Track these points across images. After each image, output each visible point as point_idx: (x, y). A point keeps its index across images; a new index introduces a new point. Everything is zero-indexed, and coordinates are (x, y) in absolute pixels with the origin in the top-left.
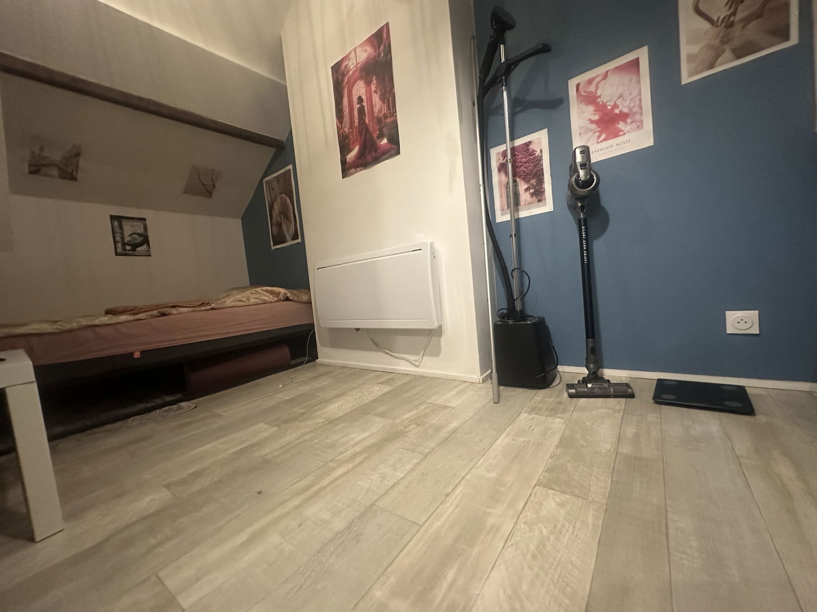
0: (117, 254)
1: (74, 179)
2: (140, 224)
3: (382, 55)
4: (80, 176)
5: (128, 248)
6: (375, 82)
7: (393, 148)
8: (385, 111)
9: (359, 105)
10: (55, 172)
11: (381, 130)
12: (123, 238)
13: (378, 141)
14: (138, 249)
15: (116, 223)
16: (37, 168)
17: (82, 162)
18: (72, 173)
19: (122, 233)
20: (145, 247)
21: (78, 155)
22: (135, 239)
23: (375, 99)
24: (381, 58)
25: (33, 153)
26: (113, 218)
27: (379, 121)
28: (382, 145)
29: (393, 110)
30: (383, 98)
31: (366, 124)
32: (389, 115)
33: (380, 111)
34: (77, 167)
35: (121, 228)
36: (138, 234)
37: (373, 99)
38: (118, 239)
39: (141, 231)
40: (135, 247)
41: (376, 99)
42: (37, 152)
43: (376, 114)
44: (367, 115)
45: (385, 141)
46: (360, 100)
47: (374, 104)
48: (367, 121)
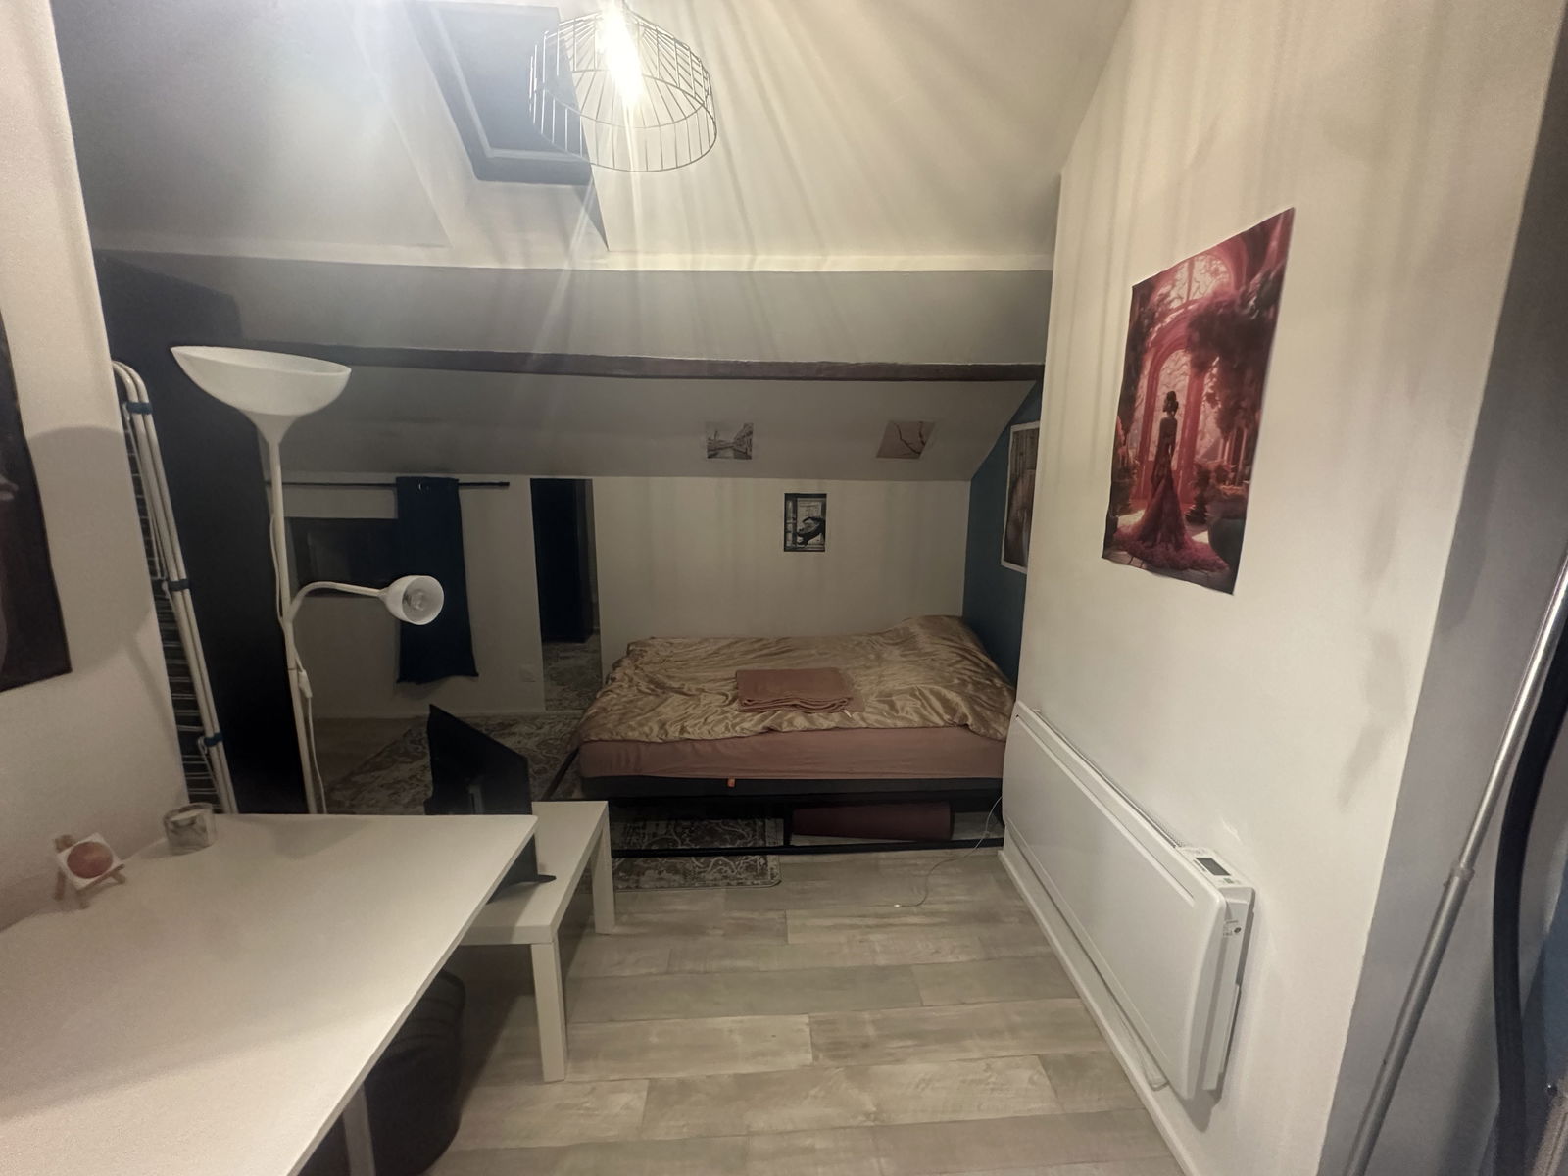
0: (785, 550)
1: (750, 458)
2: (818, 503)
3: (1252, 303)
4: (753, 453)
5: (799, 539)
6: (1215, 371)
7: (1221, 568)
8: (1223, 457)
9: (1165, 415)
10: (730, 453)
11: (1202, 502)
12: (795, 525)
13: (1188, 528)
14: (811, 541)
15: (790, 504)
16: (714, 452)
17: (754, 440)
18: (746, 453)
19: (795, 519)
20: (819, 537)
21: (751, 433)
22: (809, 526)
23: (1206, 418)
24: (1247, 311)
25: (709, 439)
26: (788, 496)
27: (1204, 477)
28: (1193, 542)
29: (1244, 468)
30: (1226, 423)
31: (1170, 471)
32: (1231, 475)
33: (1212, 453)
34: (750, 445)
35: (795, 511)
36: (813, 519)
37: (1202, 417)
38: (790, 527)
39: (817, 514)
40: (807, 537)
41: (1209, 418)
42: (713, 438)
43: (1198, 457)
44: (1177, 448)
45: (1203, 537)
46: (1172, 402)
47: (1200, 428)
48: (1174, 463)
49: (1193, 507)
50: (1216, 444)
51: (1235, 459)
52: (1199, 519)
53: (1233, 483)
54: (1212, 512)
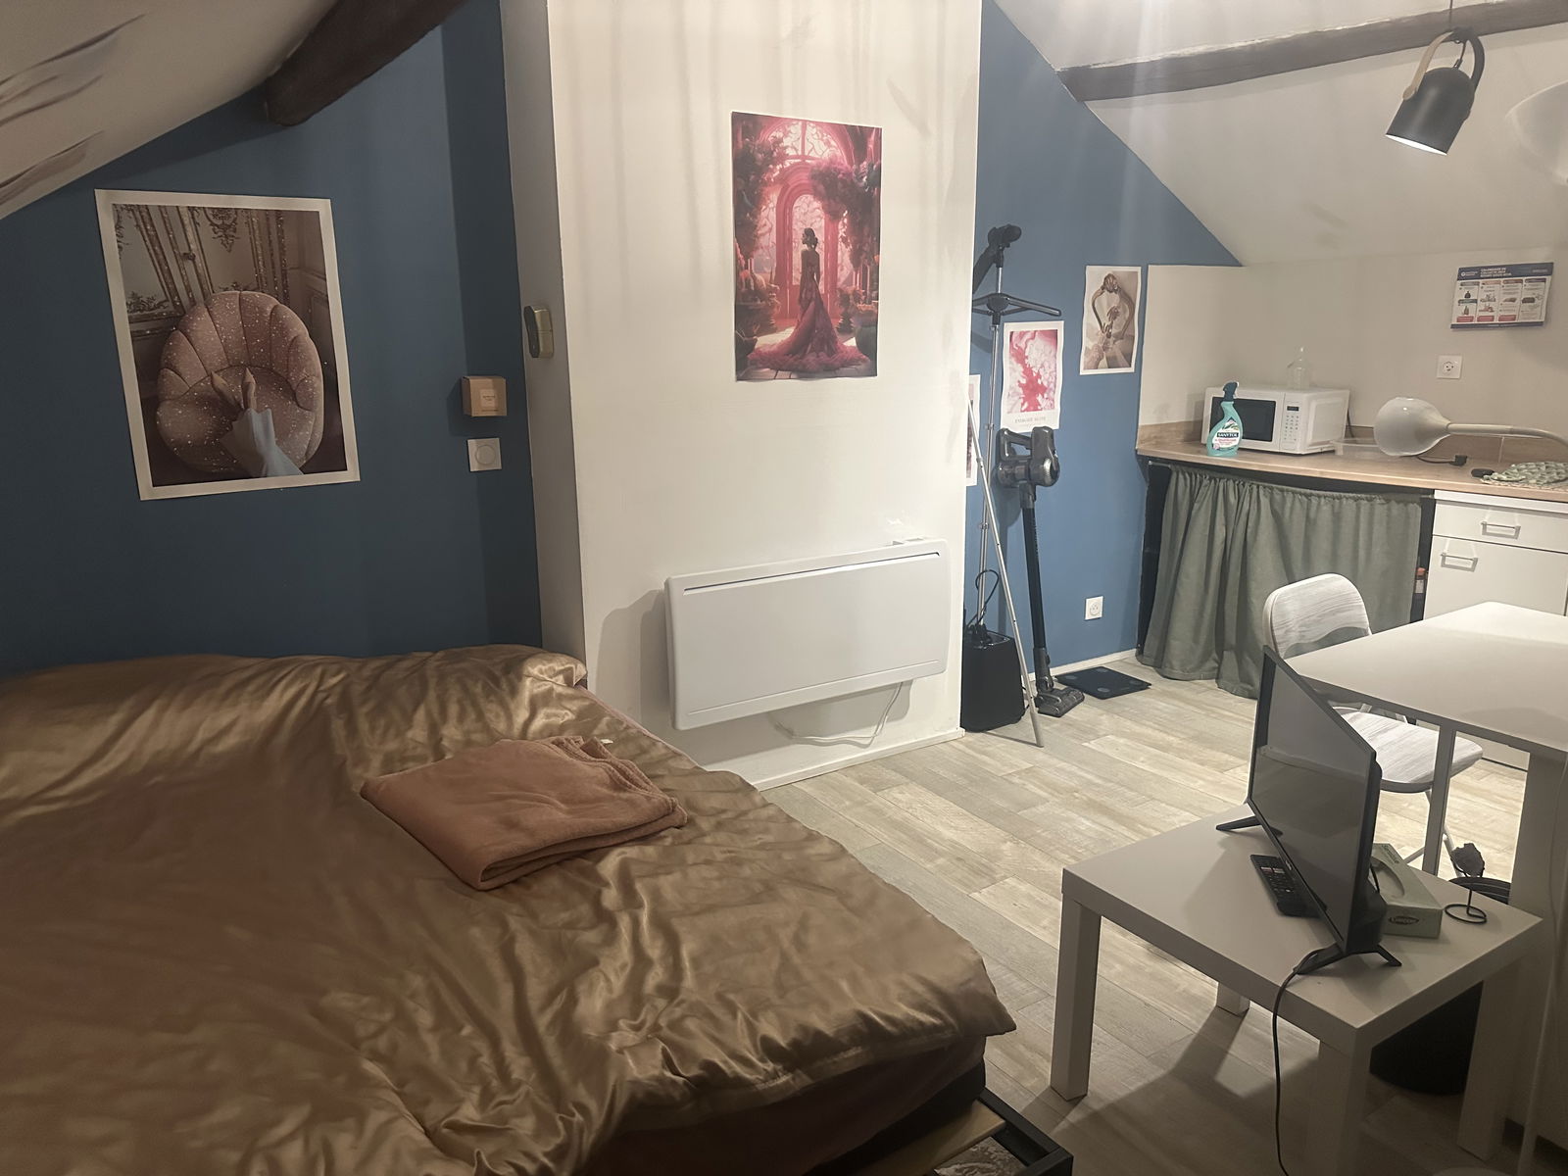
3: (864, 180)
6: (845, 221)
7: (864, 361)
8: (856, 285)
9: (805, 247)
11: (847, 317)
13: (839, 337)
23: (843, 254)
24: (862, 184)
27: (845, 299)
28: (844, 347)
29: (871, 291)
30: (856, 258)
31: (818, 294)
32: (863, 297)
44: (822, 276)
46: (810, 236)
48: (821, 287)
49: (841, 321)
50: (851, 275)
51: (864, 286)
52: (846, 330)
53: (865, 303)
54: (854, 323)
